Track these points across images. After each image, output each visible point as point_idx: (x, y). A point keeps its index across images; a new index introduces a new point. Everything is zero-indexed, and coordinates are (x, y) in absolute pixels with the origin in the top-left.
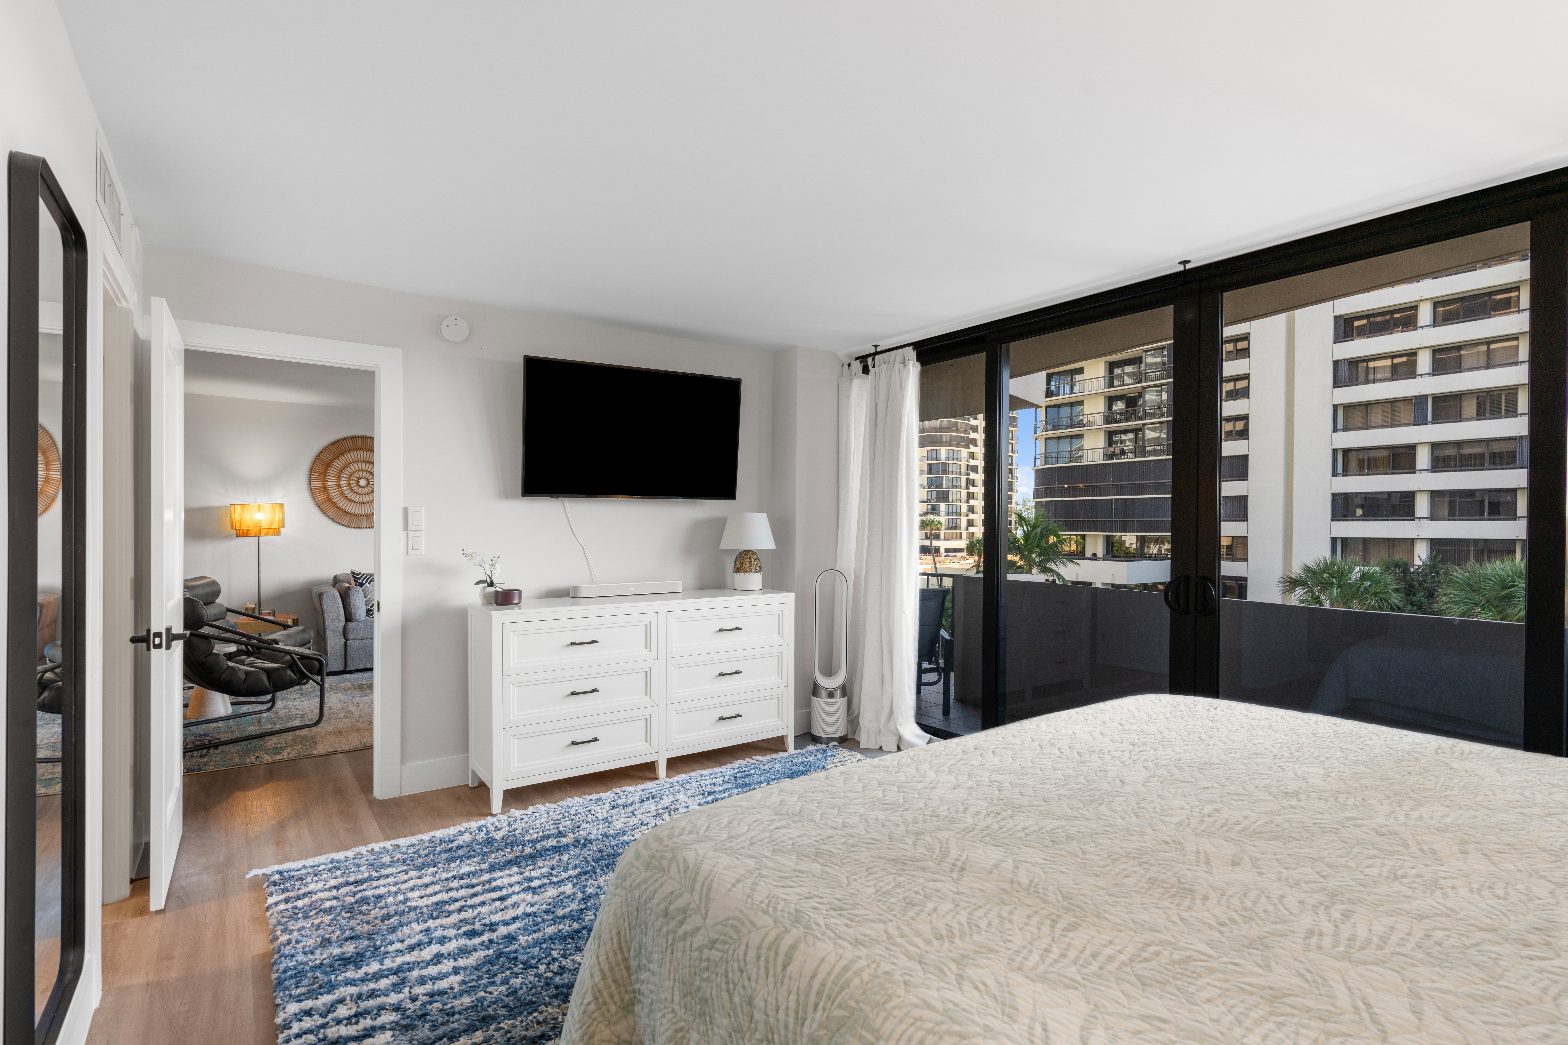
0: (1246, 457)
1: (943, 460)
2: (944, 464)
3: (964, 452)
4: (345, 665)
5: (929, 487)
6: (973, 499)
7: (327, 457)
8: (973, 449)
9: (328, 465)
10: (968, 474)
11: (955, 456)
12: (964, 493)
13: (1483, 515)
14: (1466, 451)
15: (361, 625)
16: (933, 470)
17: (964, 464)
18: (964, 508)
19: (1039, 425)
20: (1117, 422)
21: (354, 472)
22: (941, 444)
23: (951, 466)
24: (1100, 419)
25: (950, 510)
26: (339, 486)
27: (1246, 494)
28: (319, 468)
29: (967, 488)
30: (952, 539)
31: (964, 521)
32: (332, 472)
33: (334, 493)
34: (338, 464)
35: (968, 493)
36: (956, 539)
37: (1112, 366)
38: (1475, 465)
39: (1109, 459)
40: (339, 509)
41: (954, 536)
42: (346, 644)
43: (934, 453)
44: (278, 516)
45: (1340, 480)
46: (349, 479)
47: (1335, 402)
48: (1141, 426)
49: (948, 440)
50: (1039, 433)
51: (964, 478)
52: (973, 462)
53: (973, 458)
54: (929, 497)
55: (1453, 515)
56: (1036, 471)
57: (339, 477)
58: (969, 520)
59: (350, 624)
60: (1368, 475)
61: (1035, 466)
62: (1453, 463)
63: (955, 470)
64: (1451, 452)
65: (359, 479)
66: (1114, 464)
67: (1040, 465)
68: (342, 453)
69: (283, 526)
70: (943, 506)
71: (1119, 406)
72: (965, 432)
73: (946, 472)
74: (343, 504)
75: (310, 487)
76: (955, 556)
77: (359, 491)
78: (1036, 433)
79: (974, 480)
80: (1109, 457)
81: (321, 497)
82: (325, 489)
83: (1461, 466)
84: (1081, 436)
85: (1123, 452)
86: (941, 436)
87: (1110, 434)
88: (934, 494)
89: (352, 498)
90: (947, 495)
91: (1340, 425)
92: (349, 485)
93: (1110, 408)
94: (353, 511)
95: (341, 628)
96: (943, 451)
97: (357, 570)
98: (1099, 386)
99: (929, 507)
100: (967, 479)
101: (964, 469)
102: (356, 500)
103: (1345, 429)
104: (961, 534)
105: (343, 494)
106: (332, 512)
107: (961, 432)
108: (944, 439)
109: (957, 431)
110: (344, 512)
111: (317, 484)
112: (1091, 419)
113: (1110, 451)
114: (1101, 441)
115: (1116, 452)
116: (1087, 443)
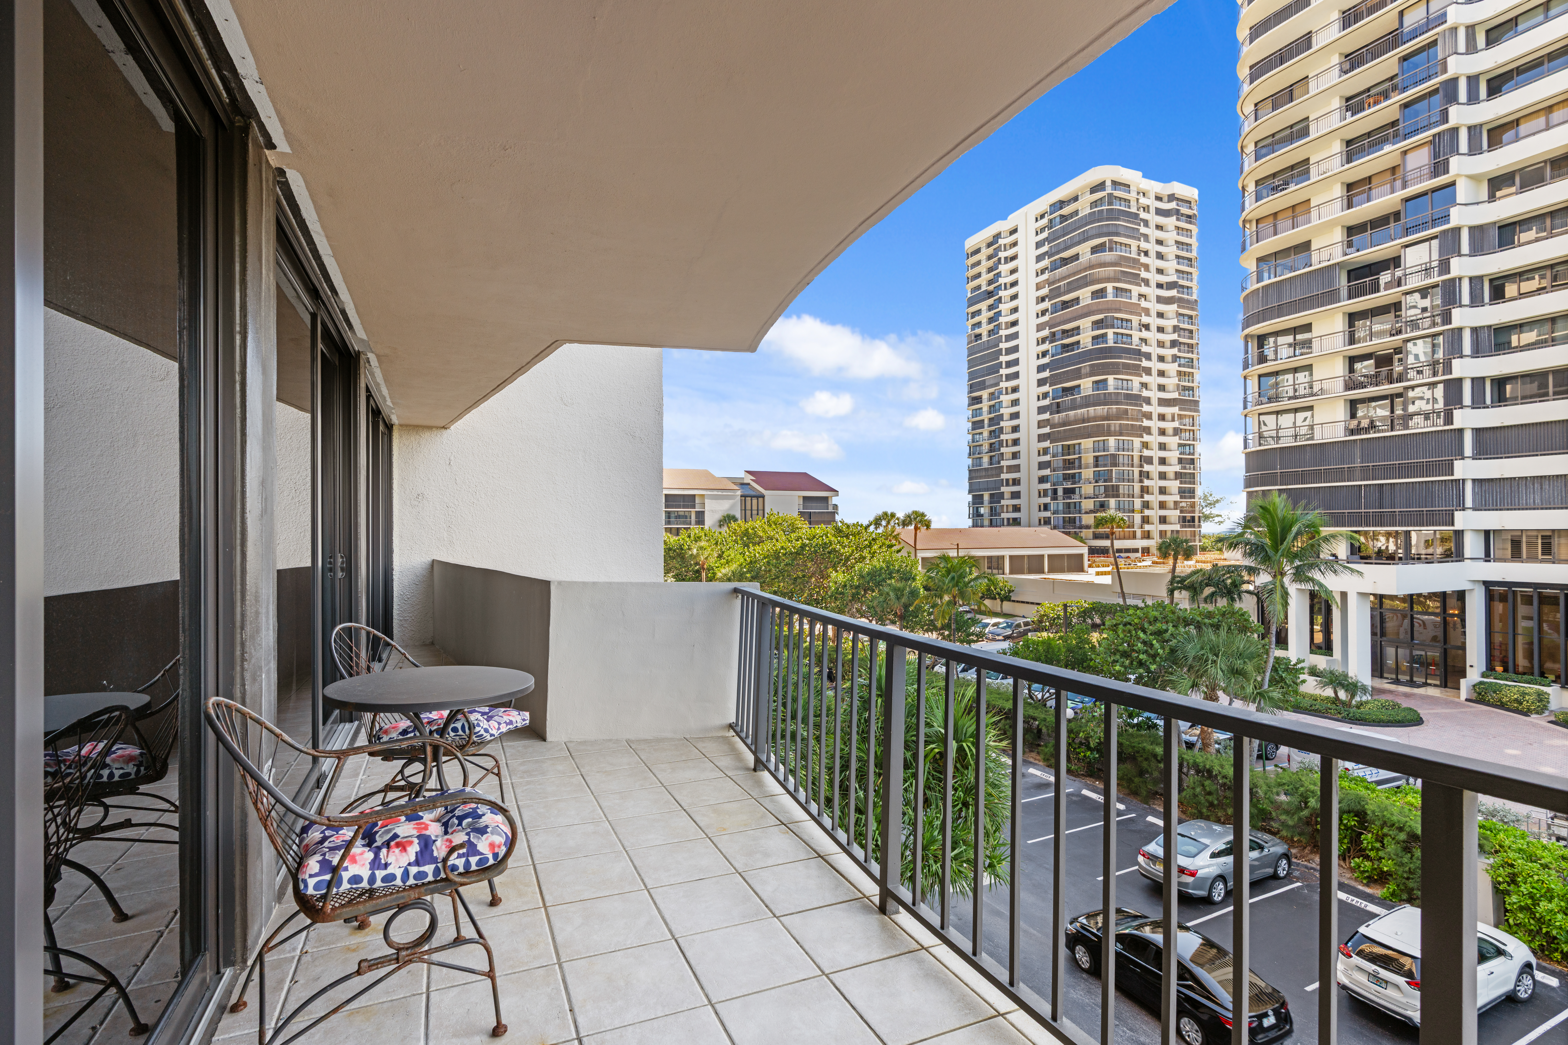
1: (1112, 451)
2: (1114, 456)
3: (1137, 442)
5: (1096, 482)
6: (1148, 493)
8: (1146, 438)
10: (1141, 466)
11: (1126, 447)
12: (1137, 487)
16: (1100, 463)
17: (1136, 454)
18: (1138, 503)
19: (1250, 398)
20: (1363, 387)
22: (1110, 434)
23: (1121, 458)
24: (1340, 384)
25: (1122, 506)
29: (1141, 481)
30: (1124, 538)
31: (1138, 518)
35: (1142, 487)
36: (1129, 538)
37: (1352, 318)
41: (1127, 535)
43: (1101, 444)
48: (1401, 390)
49: (1117, 429)
50: (1250, 408)
51: (1136, 471)
52: (1146, 453)
53: (1147, 448)
54: (1097, 493)
56: (1248, 455)
58: (1143, 517)
61: (1245, 448)
63: (1126, 462)
66: (1360, 440)
67: (1253, 447)
70: (1112, 502)
71: (1365, 367)
72: (1137, 420)
73: (1115, 465)
76: (1128, 557)
78: (1245, 407)
79: (1148, 472)
80: (1352, 432)
84: (1311, 408)
85: (1372, 426)
86: (1109, 425)
87: (1353, 403)
88: (1102, 489)
90: (1118, 490)
93: (1352, 370)
96: (1112, 441)
98: (1338, 343)
99: (1098, 504)
100: (1141, 472)
101: (1136, 461)
104: (1135, 532)
107: (1133, 419)
108: (1113, 428)
109: (1128, 419)
112: (1325, 387)
113: (1354, 424)
114: (1340, 412)
115: (1362, 425)
116: (1320, 415)
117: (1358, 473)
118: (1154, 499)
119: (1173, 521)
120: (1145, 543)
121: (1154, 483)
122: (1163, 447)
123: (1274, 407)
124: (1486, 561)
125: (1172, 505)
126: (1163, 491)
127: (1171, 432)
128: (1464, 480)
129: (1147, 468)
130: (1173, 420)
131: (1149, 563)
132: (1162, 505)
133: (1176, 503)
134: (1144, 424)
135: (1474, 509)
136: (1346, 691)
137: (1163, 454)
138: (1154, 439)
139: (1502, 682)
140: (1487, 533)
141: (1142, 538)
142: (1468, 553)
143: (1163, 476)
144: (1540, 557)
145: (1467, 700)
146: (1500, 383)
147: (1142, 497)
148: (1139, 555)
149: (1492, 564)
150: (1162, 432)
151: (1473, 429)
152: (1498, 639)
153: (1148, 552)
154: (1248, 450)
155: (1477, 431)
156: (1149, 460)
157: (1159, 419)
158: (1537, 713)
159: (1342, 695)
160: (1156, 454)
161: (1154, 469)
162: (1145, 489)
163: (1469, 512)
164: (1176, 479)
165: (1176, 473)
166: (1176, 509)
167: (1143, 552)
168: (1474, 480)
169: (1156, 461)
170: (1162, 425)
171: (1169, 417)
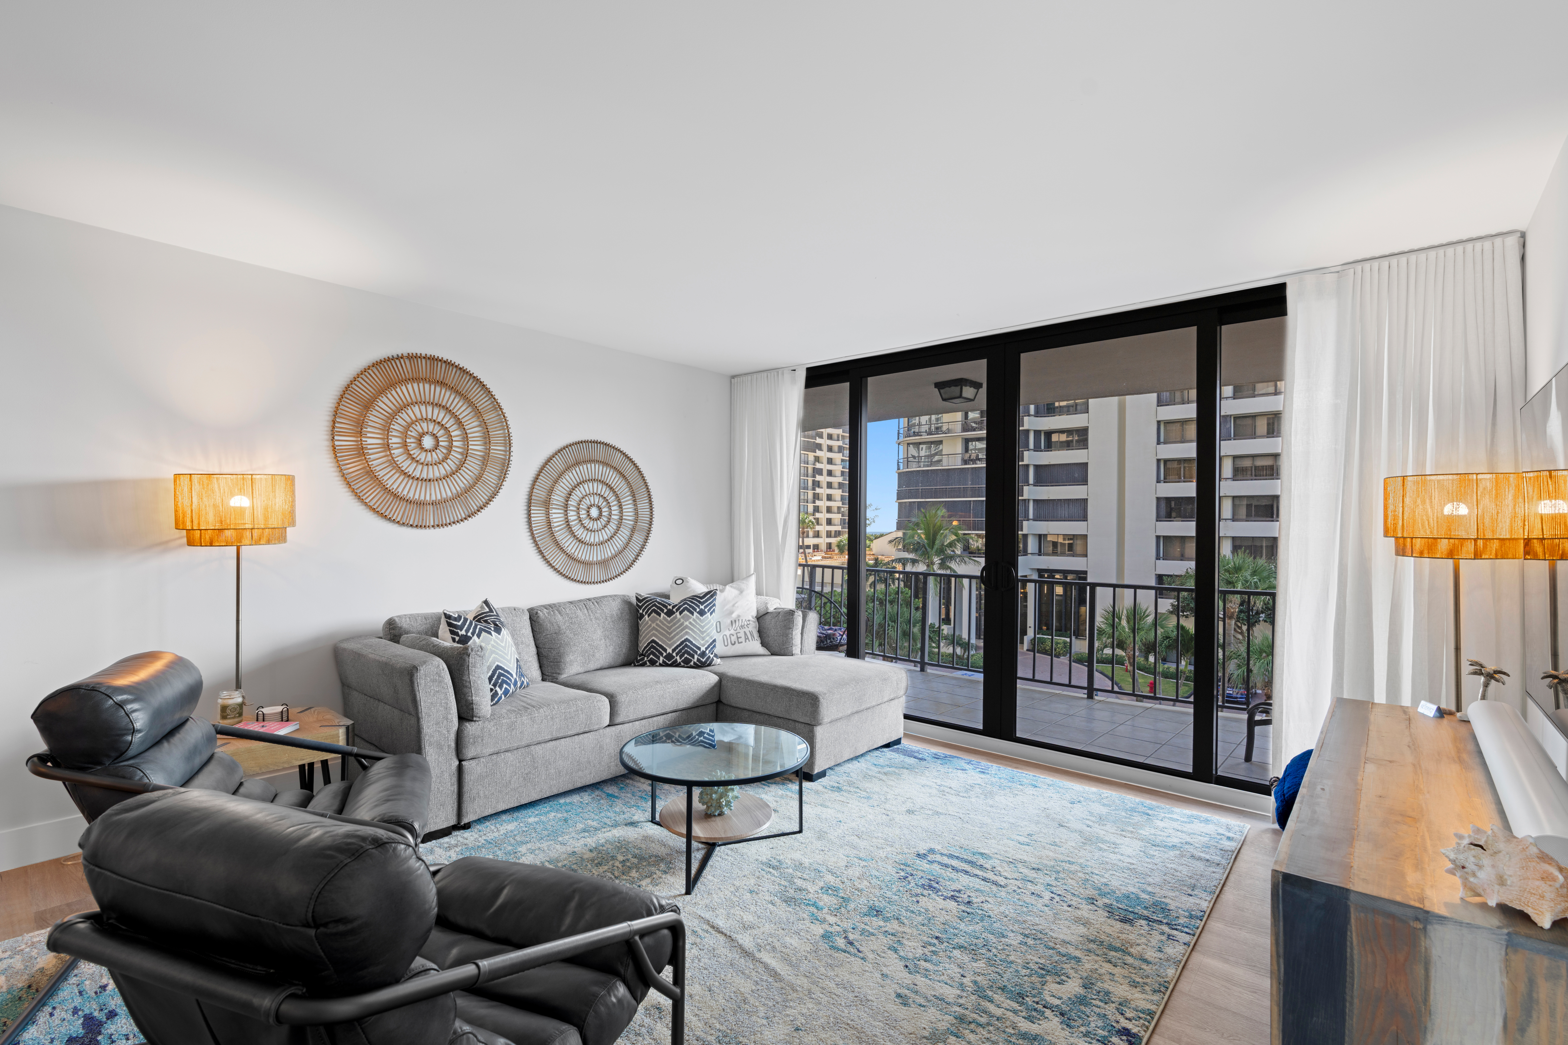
0: (1086, 465)
3: (811, 456)
4: (459, 814)
7: (364, 389)
9: (368, 405)
10: (814, 476)
12: (810, 494)
13: (1273, 517)
14: (1260, 463)
15: (490, 726)
17: (810, 466)
18: (811, 508)
19: (901, 431)
20: (974, 430)
21: (413, 423)
24: (959, 427)
26: (387, 447)
27: (1085, 497)
28: (351, 409)
29: (814, 489)
32: (375, 418)
33: (377, 460)
34: (386, 404)
35: (814, 494)
38: (1266, 476)
39: (966, 464)
40: (386, 489)
42: (460, 769)
44: (279, 501)
45: (1162, 485)
46: (405, 435)
47: (1159, 419)
50: (901, 439)
51: (810, 480)
52: (818, 466)
53: (819, 462)
55: (1249, 517)
56: (899, 474)
57: (386, 430)
59: (471, 728)
60: (1184, 482)
61: (899, 469)
62: (1249, 473)
64: (1247, 463)
65: (422, 435)
66: (972, 468)
67: (903, 469)
68: (392, 385)
69: (293, 523)
71: (976, 415)
74: (394, 481)
75: (334, 447)
77: (422, 457)
78: (899, 439)
79: (819, 482)
80: (965, 462)
81: (353, 468)
82: (361, 451)
83: (1256, 476)
84: (941, 442)
85: (978, 458)
87: (967, 441)
89: (410, 470)
91: (1162, 440)
92: (405, 445)
93: (968, 416)
94: (411, 495)
95: (453, 736)
97: (453, 609)
100: (814, 481)
101: (810, 471)
102: (417, 474)
103: (1165, 443)
105: (393, 463)
106: (373, 496)
110: (396, 496)
111: (345, 441)
112: (950, 427)
113: (967, 456)
114: (959, 448)
115: (972, 458)
116: (946, 448)
117: (969, 493)
118: (823, 504)
119: (836, 524)
120: (816, 541)
121: (823, 491)
122: (830, 461)
123: (916, 439)
124: (1039, 555)
125: (836, 510)
126: (829, 498)
127: (836, 449)
128: (1028, 500)
129: (818, 478)
130: (838, 440)
131: (820, 558)
132: (829, 510)
133: (839, 508)
134: (817, 442)
135: (1034, 520)
136: (961, 648)
137: (830, 467)
138: (824, 454)
139: (1046, 637)
140: (1040, 536)
141: (813, 537)
142: (1030, 550)
143: (830, 485)
144: (1067, 553)
145: (1027, 650)
146: (1049, 434)
147: (814, 502)
148: (811, 550)
149: (1042, 557)
150: (830, 449)
151: (1034, 465)
152: (1044, 609)
153: (818, 549)
154: (900, 471)
155: (1037, 467)
156: (819, 472)
157: (828, 439)
158: (1064, 656)
159: (959, 651)
160: (824, 466)
161: (823, 479)
162: (817, 496)
163: (1031, 522)
164: (839, 488)
165: (839, 483)
166: (838, 513)
167: (814, 549)
168: (1034, 500)
169: (825, 472)
170: (830, 443)
171: (835, 437)
